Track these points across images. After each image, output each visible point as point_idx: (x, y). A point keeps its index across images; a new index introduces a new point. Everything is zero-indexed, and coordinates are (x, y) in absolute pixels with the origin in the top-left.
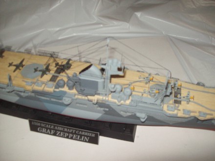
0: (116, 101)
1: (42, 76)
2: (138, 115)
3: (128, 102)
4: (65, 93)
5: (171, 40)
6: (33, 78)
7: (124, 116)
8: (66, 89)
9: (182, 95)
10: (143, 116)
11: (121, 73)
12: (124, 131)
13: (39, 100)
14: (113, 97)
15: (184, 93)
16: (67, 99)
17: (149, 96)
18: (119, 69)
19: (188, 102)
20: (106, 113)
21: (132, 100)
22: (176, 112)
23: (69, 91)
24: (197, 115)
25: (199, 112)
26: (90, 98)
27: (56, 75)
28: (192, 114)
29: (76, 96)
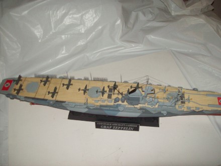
0: (150, 106)
1: (103, 96)
2: (162, 112)
3: (157, 106)
4: (120, 105)
5: (174, 54)
6: (97, 97)
7: (153, 113)
8: (120, 102)
9: (185, 98)
10: (165, 113)
11: (153, 92)
12: (153, 121)
13: (102, 109)
14: (148, 105)
15: (186, 96)
16: (121, 108)
17: (167, 101)
18: (152, 90)
19: (189, 102)
20: (143, 113)
21: (159, 105)
22: (183, 109)
23: (122, 104)
24: (194, 109)
25: (196, 107)
26: (135, 106)
27: (110, 93)
28: (192, 109)
29: (127, 106)
